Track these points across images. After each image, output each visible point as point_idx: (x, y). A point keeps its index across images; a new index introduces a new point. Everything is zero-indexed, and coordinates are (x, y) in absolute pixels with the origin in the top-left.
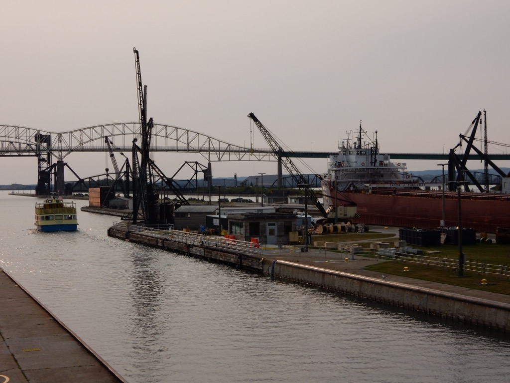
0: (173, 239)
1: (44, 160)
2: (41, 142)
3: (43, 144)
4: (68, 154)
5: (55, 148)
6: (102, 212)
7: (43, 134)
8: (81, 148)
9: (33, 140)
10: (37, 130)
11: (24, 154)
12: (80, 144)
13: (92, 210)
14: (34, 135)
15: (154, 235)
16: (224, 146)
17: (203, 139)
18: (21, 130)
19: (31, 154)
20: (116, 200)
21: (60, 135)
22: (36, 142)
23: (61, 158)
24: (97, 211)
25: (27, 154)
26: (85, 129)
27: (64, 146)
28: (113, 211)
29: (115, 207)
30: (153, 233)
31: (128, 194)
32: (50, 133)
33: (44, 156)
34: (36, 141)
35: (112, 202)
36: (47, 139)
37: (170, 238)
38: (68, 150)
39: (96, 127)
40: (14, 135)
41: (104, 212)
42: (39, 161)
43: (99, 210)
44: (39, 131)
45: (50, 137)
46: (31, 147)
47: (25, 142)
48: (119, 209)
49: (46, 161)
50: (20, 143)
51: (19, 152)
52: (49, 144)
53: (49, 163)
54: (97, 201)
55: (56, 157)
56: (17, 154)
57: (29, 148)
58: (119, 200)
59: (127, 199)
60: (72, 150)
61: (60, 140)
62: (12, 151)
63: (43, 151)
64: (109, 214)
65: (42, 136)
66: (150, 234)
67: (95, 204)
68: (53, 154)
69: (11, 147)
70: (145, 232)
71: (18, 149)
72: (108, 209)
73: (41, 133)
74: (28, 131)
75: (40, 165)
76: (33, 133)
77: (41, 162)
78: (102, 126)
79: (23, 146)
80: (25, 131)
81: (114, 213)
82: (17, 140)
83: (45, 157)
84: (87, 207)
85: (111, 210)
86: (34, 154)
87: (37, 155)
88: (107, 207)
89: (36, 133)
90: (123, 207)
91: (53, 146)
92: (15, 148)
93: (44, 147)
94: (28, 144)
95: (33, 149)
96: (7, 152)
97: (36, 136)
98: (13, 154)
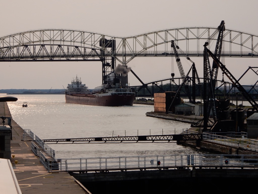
0: (249, 149)
1: (108, 65)
2: (106, 47)
3: (107, 48)
4: (132, 58)
5: (119, 53)
6: (168, 117)
7: (108, 38)
8: (145, 53)
9: (98, 45)
10: (102, 35)
11: (89, 59)
12: (144, 48)
13: (157, 116)
14: (99, 40)
15: (227, 144)
19: (96, 58)
20: (182, 106)
21: (124, 40)
22: (100, 47)
23: (125, 63)
24: (162, 116)
25: (92, 58)
26: (149, 34)
27: (128, 51)
28: (180, 117)
29: (181, 113)
30: (225, 141)
31: (194, 99)
32: (115, 38)
34: (100, 45)
35: (178, 108)
36: (112, 44)
37: (245, 148)
38: (132, 55)
39: (160, 31)
41: (170, 117)
43: (164, 115)
44: (104, 36)
45: (114, 41)
46: (96, 52)
47: (90, 46)
48: (185, 115)
49: (110, 66)
50: (85, 48)
52: (114, 49)
53: (113, 68)
54: (162, 106)
55: (120, 61)
56: (82, 59)
57: (94, 53)
58: (185, 106)
59: (193, 105)
60: (136, 55)
61: (124, 45)
62: (77, 56)
63: (108, 55)
64: (176, 120)
65: (106, 41)
66: (223, 143)
67: (160, 110)
68: (117, 59)
69: (77, 52)
70: (218, 141)
71: (83, 53)
72: (174, 115)
73: (106, 38)
74: (93, 36)
75: (104, 69)
76: (98, 38)
77: (105, 67)
78: (165, 31)
79: (89, 51)
80: (91, 35)
81: (181, 119)
82: (83, 45)
83: (110, 61)
84: (152, 113)
85: (176, 115)
86: (98, 58)
87: (102, 60)
88: (174, 113)
89: (101, 37)
90: (189, 112)
91: (117, 51)
92: (80, 52)
93: (108, 52)
94: (93, 49)
95: (97, 54)
96: (73, 56)
97: (100, 41)
98: (79, 59)
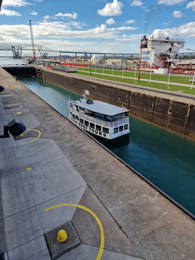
3: (13, 48)
16: (49, 50)
17: (45, 48)
18: (8, 45)
33: (14, 50)
40: (7, 46)
42: (13, 51)
51: (9, 50)
53: (15, 52)
57: (10, 49)
61: (17, 47)
65: (13, 46)
69: (6, 48)
76: (11, 46)
78: (25, 45)
79: (9, 48)
87: (12, 50)
98: (7, 50)
